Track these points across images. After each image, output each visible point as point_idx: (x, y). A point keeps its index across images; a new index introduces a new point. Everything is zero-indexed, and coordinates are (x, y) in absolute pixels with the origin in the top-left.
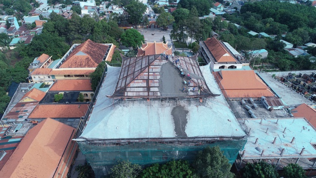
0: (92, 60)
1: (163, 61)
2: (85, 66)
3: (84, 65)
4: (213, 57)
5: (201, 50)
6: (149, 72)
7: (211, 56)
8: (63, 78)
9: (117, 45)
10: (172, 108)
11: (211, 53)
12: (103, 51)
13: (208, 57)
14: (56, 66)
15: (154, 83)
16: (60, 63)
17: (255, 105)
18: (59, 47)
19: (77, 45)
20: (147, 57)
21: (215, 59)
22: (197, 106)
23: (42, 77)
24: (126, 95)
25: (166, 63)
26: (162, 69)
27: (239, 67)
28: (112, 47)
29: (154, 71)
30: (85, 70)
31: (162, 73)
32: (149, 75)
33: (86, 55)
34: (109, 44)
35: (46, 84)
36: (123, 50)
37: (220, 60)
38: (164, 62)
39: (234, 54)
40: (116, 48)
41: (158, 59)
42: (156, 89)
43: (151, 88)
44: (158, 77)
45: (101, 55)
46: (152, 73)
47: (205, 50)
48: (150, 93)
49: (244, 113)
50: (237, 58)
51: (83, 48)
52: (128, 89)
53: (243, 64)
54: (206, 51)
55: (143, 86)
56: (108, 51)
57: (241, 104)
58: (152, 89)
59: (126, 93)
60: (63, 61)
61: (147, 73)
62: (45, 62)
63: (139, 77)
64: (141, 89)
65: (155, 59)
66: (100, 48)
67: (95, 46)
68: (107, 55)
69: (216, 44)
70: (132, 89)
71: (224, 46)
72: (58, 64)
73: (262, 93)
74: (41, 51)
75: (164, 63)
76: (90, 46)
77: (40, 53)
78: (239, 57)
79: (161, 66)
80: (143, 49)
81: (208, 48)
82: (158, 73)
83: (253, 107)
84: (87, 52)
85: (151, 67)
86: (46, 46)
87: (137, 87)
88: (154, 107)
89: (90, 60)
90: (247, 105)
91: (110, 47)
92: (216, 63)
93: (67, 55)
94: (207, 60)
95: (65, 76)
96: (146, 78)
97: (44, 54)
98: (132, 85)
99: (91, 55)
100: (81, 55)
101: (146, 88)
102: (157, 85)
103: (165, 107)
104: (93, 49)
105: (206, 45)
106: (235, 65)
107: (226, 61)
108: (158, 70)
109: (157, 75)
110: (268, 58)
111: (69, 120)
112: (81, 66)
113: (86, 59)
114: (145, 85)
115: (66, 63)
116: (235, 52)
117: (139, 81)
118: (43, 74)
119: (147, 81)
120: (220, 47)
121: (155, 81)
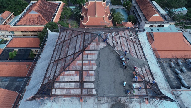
0: (43, 18)
1: (101, 43)
2: (37, 24)
3: (36, 22)
4: (144, 16)
5: (133, 8)
6: (83, 60)
7: (142, 15)
8: (21, 33)
9: (66, 3)
10: (110, 106)
11: (142, 12)
12: (54, 8)
13: (139, 16)
14: (13, 23)
15: (89, 75)
16: (18, 20)
17: (184, 68)
18: (19, 4)
19: (34, 2)
20: (83, 35)
21: (145, 18)
22: (140, 103)
23: (3, 32)
24: (53, 93)
25: (104, 48)
26: (99, 55)
27: (166, 26)
28: (61, 5)
29: (89, 59)
30: (37, 28)
31: (99, 61)
32: (83, 64)
33: (38, 14)
34: (59, 2)
35: (5, 40)
36: (70, 7)
37: (150, 20)
38: (102, 45)
39: (161, 13)
40: (64, 5)
41: (95, 41)
42: (91, 85)
43: (85, 83)
44: (95, 67)
45: (51, 13)
46: (86, 62)
47: (137, 8)
48: (83, 91)
49: (173, 77)
50: (165, 18)
51: (35, 7)
52: (57, 85)
53: (170, 23)
54: (138, 10)
55: (75, 80)
56: (58, 8)
57: (170, 66)
58: (86, 85)
59: (53, 90)
60: (20, 18)
61: (81, 62)
62: (7, 18)
63: (71, 66)
64: (72, 85)
65: (92, 41)
66: (51, 6)
67: (47, 4)
68: (56, 12)
69: (147, 4)
70: (62, 85)
71: (153, 5)
72: (16, 21)
73: (188, 54)
74: (4, 8)
75: (102, 47)
76: (42, 5)
77: (3, 10)
78: (166, 17)
79: (98, 52)
80: (85, 7)
81: (139, 7)
82: (94, 62)
83: (182, 71)
84: (39, 11)
85: (86, 52)
86: (7, 4)
87: (67, 82)
88: (88, 104)
89: (41, 18)
90: (176, 69)
91: (59, 5)
92: (147, 22)
93: (25, 12)
94: (138, 18)
95: (22, 32)
96: (79, 68)
97: (6, 11)
98: (61, 78)
99: (43, 14)
100: (34, 13)
101: (78, 84)
102: (92, 78)
103: (102, 104)
104: (44, 8)
105: (137, 4)
106: (163, 24)
107: (155, 20)
108: (95, 57)
109: (93, 64)
110: (187, 15)
111: (19, 80)
112: (34, 23)
113: (38, 17)
114: (77, 78)
115: (22, 20)
116: (163, 12)
117: (71, 72)
118: (3, 30)
119: (81, 72)
120: (150, 7)
121: (91, 72)
